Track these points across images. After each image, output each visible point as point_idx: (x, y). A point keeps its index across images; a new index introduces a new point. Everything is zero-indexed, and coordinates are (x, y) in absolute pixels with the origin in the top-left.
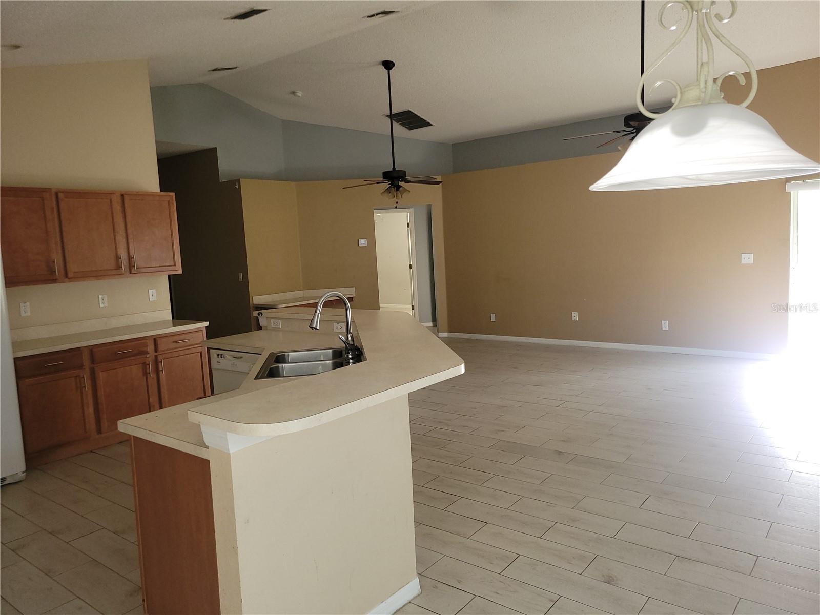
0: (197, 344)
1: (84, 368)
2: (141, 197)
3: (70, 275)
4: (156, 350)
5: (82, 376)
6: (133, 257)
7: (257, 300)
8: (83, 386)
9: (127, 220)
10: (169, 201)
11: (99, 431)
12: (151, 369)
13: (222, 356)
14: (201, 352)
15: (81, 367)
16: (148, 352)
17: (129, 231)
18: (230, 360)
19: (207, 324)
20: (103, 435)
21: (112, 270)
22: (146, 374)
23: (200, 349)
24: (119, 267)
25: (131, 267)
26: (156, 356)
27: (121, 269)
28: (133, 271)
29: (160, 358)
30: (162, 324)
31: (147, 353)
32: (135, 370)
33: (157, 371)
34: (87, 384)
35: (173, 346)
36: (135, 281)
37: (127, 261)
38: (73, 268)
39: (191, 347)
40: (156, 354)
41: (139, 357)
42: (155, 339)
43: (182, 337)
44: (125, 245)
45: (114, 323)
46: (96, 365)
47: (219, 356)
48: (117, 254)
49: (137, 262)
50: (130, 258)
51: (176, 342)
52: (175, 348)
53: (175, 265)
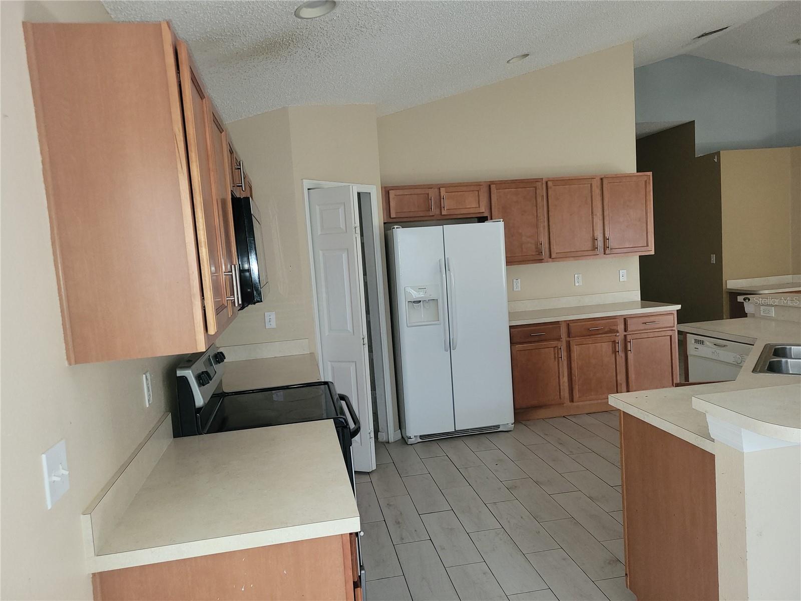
0: (667, 327)
1: (561, 340)
2: (619, 179)
3: (553, 256)
4: (626, 330)
5: (560, 347)
6: (607, 238)
7: (732, 284)
8: (560, 356)
9: (605, 204)
10: (646, 181)
11: (572, 400)
12: (620, 347)
13: (702, 342)
14: (671, 336)
15: (559, 339)
16: (618, 330)
17: (606, 214)
18: (711, 348)
19: (679, 307)
20: (575, 404)
21: (589, 250)
22: (615, 352)
23: (670, 333)
24: (595, 248)
25: (605, 248)
26: (625, 336)
27: (596, 249)
28: (607, 252)
29: (629, 338)
30: (630, 304)
31: (618, 332)
32: (605, 347)
33: (626, 350)
34: (564, 354)
35: (643, 327)
36: (608, 261)
37: (602, 241)
38: (555, 249)
39: (660, 330)
40: (625, 333)
41: (610, 335)
42: (625, 319)
43: (652, 319)
44: (602, 228)
45: (588, 301)
46: (571, 339)
47: (697, 341)
48: (593, 236)
49: (612, 243)
50: (605, 239)
51: (646, 323)
52: (645, 330)
53: (647, 246)
